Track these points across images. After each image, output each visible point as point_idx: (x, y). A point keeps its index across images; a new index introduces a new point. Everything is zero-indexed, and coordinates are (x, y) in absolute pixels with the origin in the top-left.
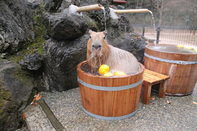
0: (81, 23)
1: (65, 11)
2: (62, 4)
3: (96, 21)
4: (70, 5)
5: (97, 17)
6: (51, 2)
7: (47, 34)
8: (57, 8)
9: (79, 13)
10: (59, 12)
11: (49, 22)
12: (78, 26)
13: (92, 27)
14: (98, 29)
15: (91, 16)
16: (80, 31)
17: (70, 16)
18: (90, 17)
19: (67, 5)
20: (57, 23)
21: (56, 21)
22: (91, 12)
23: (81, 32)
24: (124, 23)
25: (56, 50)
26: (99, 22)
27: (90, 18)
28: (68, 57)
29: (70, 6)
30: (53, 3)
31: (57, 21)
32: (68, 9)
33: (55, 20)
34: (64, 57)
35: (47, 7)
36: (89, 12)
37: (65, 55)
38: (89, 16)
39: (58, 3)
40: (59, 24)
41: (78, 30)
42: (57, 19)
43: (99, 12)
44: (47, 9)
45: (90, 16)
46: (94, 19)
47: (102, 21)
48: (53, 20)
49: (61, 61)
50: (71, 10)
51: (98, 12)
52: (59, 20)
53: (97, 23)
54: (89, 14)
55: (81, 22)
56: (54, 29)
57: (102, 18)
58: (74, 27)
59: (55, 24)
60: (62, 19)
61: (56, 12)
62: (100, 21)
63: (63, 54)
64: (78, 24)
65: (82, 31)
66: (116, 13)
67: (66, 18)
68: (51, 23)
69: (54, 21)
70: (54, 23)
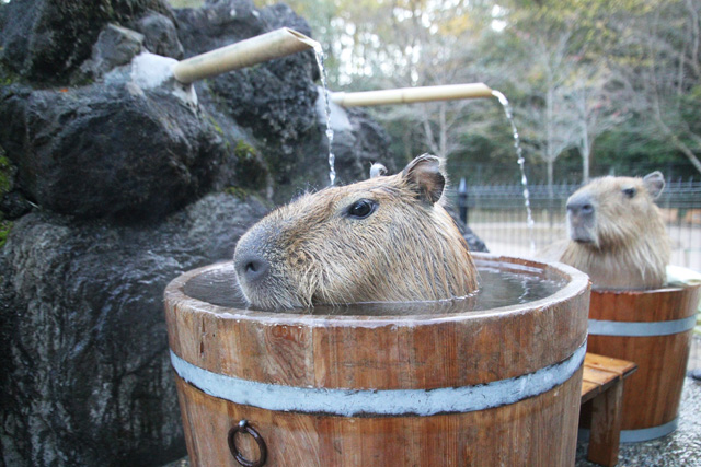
0: (195, 134)
1: (114, 76)
2: (98, 47)
3: (257, 135)
4: (139, 53)
5: (265, 116)
6: (41, 30)
7: (14, 190)
8: (68, 64)
9: (184, 89)
10: (82, 83)
11: (27, 121)
12: (183, 144)
13: (246, 161)
14: (271, 171)
15: (237, 112)
16: (189, 175)
17: (142, 93)
18: (233, 116)
19: (123, 50)
20: (72, 123)
21: (65, 117)
22: (236, 96)
23: (196, 179)
24: (373, 151)
25: (66, 268)
26: (274, 138)
27: (233, 122)
28: (135, 302)
29: (137, 59)
30: (50, 35)
31: (71, 114)
32: (125, 68)
33: (59, 111)
34: (112, 302)
35: (13, 57)
36: (226, 96)
37: (117, 292)
38: (226, 113)
39: (74, 40)
40: (80, 130)
41: (183, 167)
42: (72, 107)
43: (271, 94)
44: (16, 64)
45: (231, 111)
46: (250, 129)
47: (286, 135)
48: (48, 113)
49: (94, 323)
50: (142, 75)
51: (265, 95)
52: (79, 111)
53: (263, 145)
54: (229, 105)
55: (193, 128)
56: (55, 155)
57: (287, 122)
58: (163, 148)
59: (59, 130)
60: (95, 107)
61: (67, 84)
62: (278, 135)
63: (102, 285)
64: (182, 134)
65: (200, 176)
66: (343, 107)
67: (119, 101)
68: (38, 123)
69: (52, 117)
70: (56, 124)
